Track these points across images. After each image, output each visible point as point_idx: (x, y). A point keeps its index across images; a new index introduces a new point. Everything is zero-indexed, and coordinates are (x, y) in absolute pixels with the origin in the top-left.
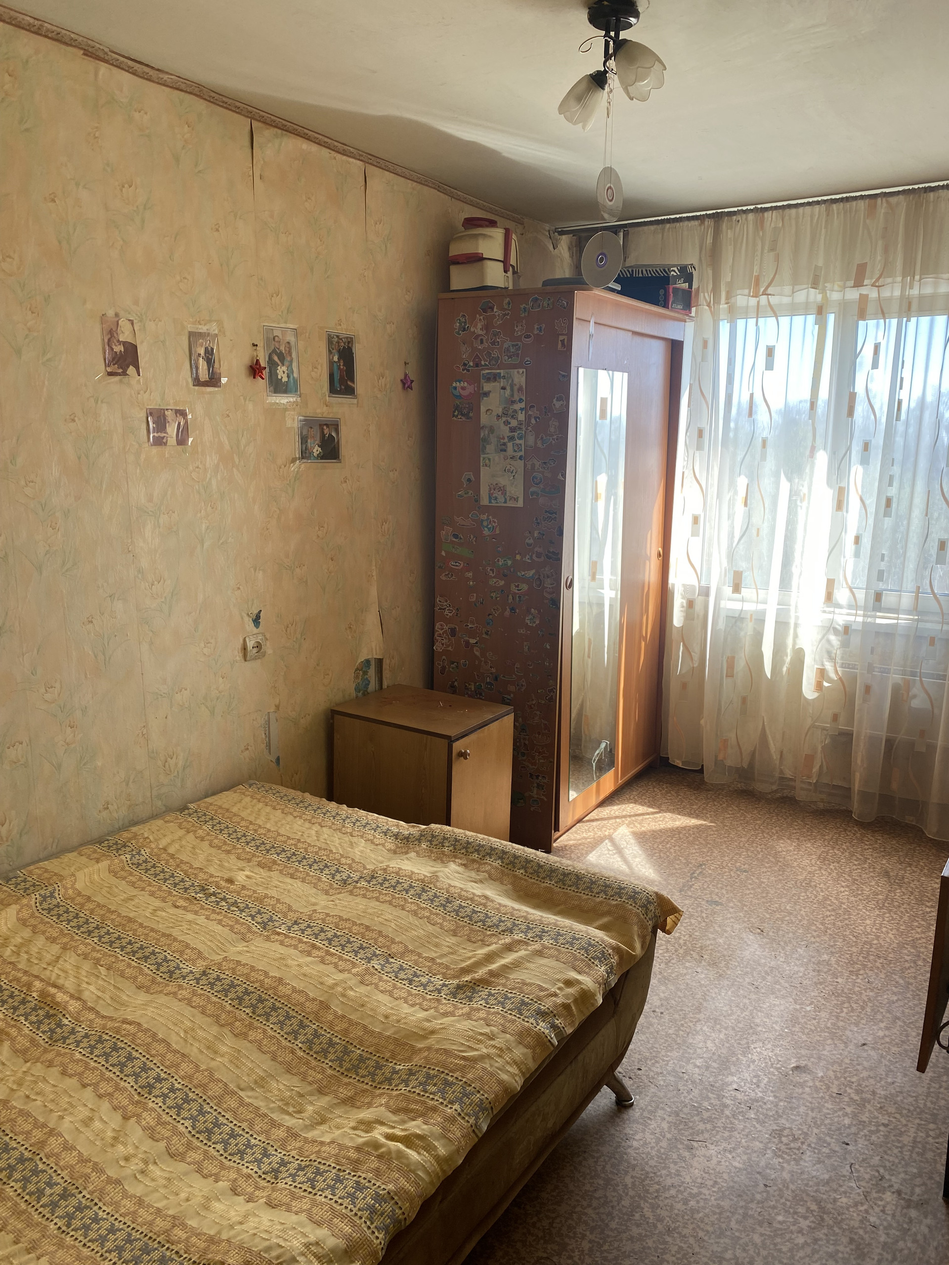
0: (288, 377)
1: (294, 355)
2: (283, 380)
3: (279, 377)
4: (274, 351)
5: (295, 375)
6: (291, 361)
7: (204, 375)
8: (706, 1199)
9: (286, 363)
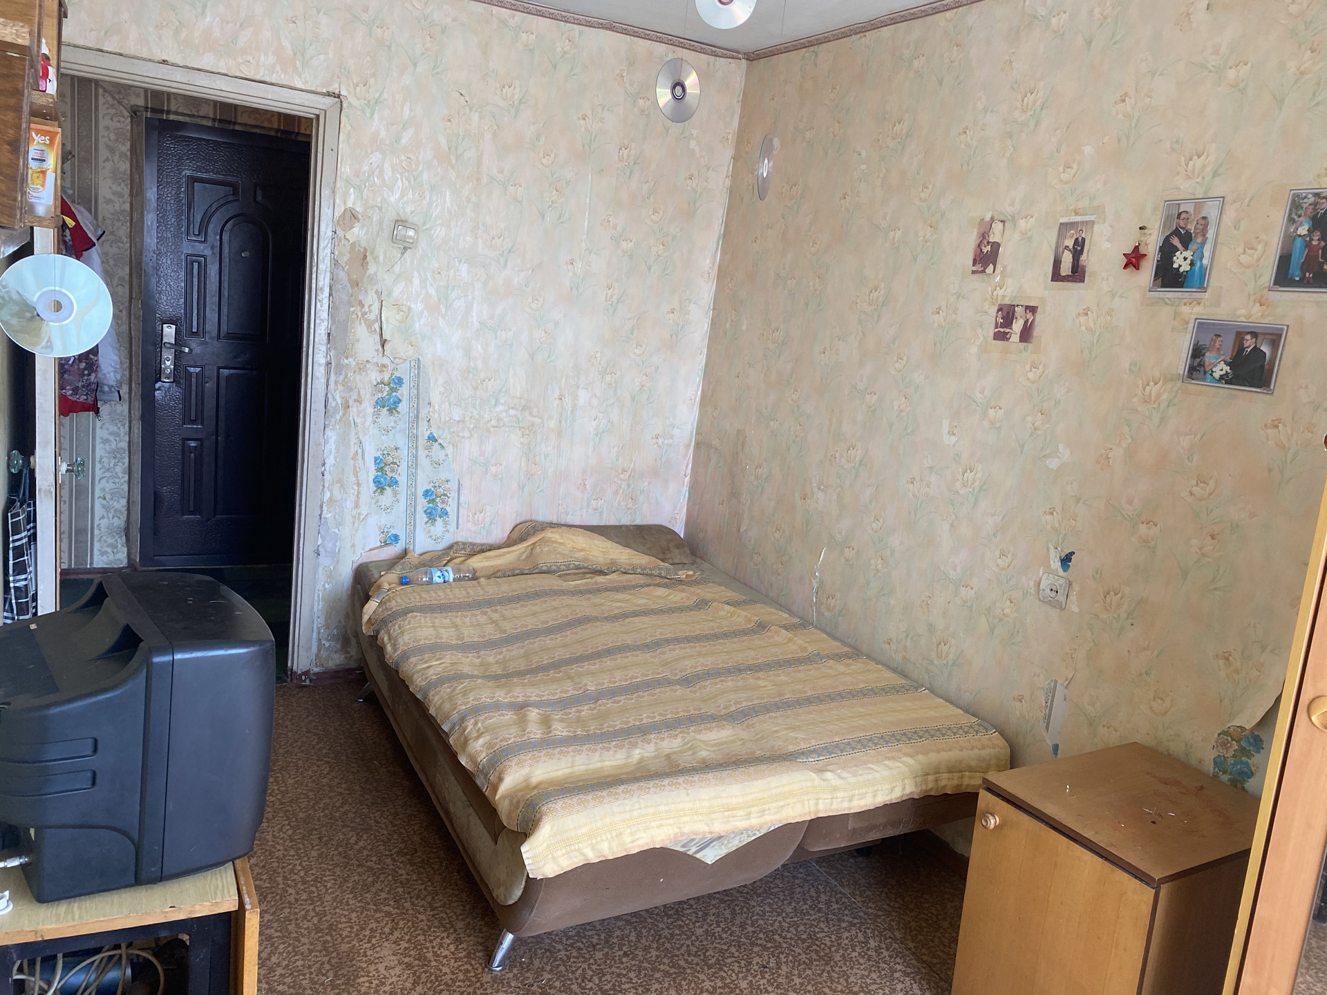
0: (1192, 264)
1: (1210, 234)
2: (1181, 270)
3: (1175, 266)
4: (1176, 232)
5: (1205, 261)
6: (1203, 243)
7: (1066, 269)
8: (361, 941)
9: (1193, 246)
